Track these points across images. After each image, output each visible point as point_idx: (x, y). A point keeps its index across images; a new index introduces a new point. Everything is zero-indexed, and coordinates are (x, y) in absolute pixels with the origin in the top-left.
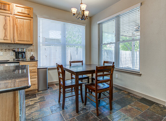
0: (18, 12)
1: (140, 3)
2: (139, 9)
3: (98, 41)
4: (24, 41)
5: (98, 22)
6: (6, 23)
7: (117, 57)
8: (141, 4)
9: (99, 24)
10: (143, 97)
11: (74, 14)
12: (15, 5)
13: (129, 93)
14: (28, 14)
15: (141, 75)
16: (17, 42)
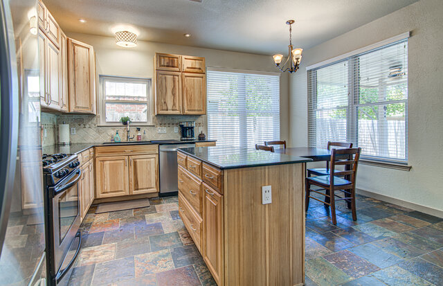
0: (188, 68)
1: (408, 33)
2: (406, 43)
3: (308, 103)
4: (195, 110)
5: (308, 68)
6: (174, 86)
7: (353, 134)
8: (411, 34)
9: (310, 71)
10: (414, 209)
11: (278, 64)
12: (184, 57)
13: (383, 203)
14: (200, 69)
15: (410, 168)
16: (186, 112)
